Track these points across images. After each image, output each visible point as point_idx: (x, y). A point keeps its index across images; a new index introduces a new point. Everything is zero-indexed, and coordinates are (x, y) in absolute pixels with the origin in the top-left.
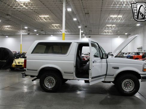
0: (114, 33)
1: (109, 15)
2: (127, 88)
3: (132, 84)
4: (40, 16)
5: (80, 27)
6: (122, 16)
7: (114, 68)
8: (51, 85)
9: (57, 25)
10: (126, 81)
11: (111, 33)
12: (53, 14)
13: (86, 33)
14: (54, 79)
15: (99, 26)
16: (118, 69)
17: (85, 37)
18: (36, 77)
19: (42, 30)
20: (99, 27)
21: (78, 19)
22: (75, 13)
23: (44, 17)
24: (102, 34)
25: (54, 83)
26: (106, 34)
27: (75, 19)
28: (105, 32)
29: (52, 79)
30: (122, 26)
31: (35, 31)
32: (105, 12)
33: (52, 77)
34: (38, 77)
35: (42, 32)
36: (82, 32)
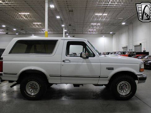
0: (98, 32)
1: (94, 13)
2: (122, 91)
3: (128, 87)
4: (20, 13)
5: (63, 26)
6: (107, 14)
7: (108, 69)
8: (34, 91)
9: (39, 23)
10: (121, 83)
11: (96, 32)
12: (34, 12)
13: (70, 32)
14: (37, 84)
15: (83, 24)
16: (113, 69)
17: (69, 36)
18: (15, 82)
19: (22, 29)
20: (83, 26)
21: (61, 17)
22: (59, 11)
23: (24, 15)
24: (86, 33)
25: (37, 88)
26: (90, 33)
27: (58, 17)
28: (90, 31)
29: (35, 84)
30: (107, 25)
31: (15, 30)
32: (90, 9)
33: (35, 81)
34: (18, 82)
35: (22, 32)
36: (66, 31)
